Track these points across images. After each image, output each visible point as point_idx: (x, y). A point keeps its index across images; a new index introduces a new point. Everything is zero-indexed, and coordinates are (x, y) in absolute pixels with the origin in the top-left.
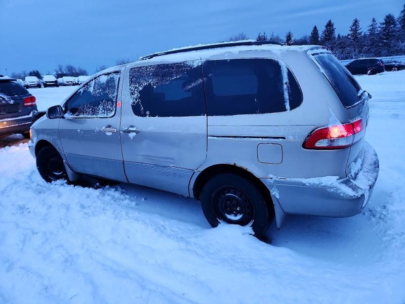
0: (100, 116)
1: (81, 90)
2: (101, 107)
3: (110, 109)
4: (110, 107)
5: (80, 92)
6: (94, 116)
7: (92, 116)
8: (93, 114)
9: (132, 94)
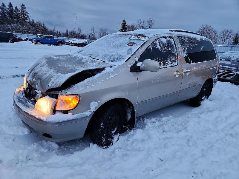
0: (169, 66)
1: (150, 47)
2: (169, 60)
3: (174, 61)
4: (174, 60)
5: (150, 48)
6: (165, 66)
7: (164, 67)
8: (164, 65)
9: (184, 51)
